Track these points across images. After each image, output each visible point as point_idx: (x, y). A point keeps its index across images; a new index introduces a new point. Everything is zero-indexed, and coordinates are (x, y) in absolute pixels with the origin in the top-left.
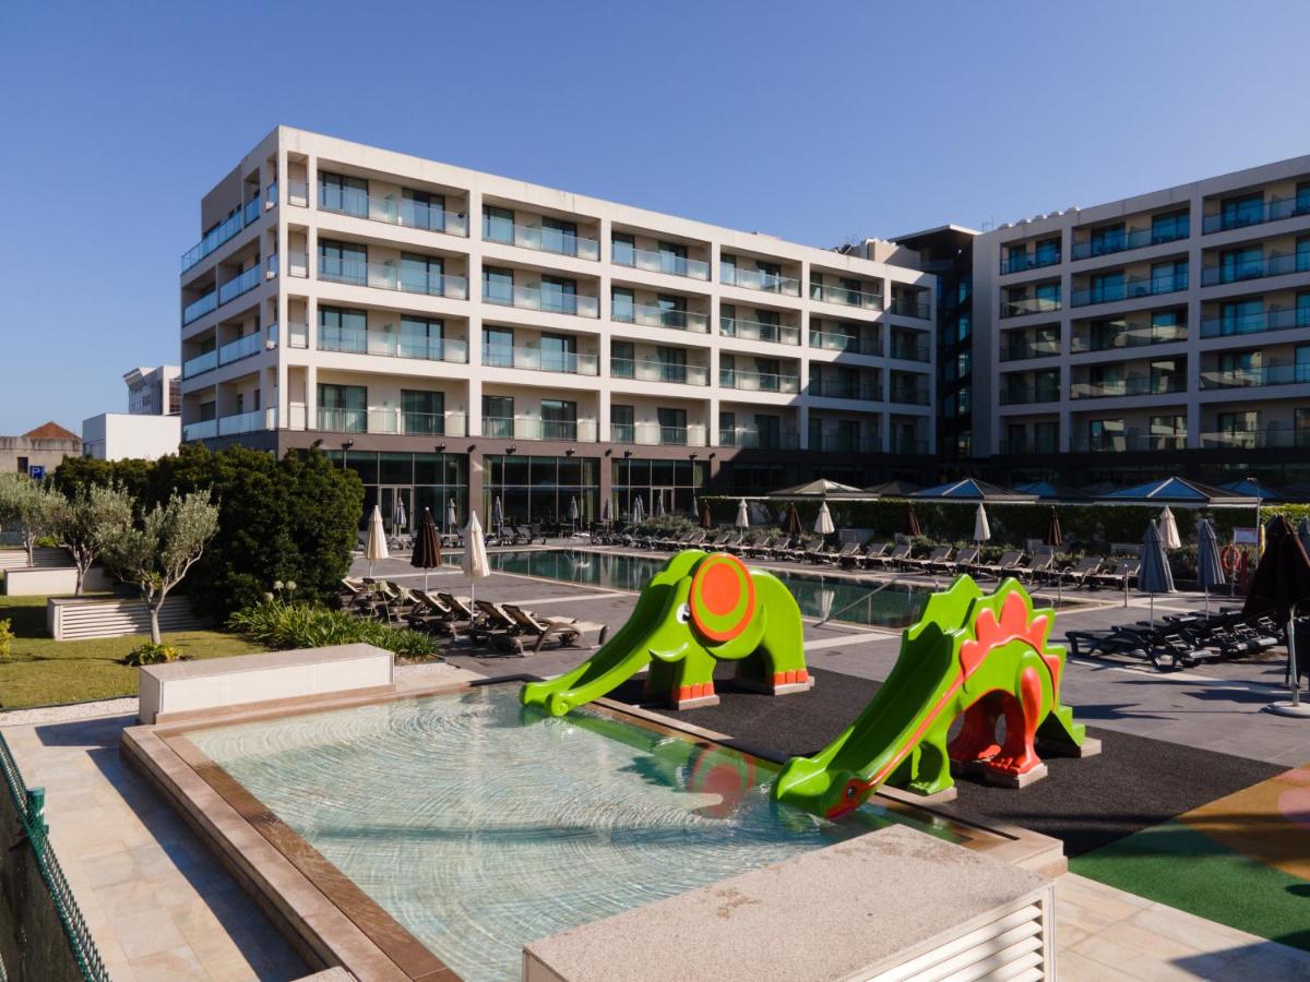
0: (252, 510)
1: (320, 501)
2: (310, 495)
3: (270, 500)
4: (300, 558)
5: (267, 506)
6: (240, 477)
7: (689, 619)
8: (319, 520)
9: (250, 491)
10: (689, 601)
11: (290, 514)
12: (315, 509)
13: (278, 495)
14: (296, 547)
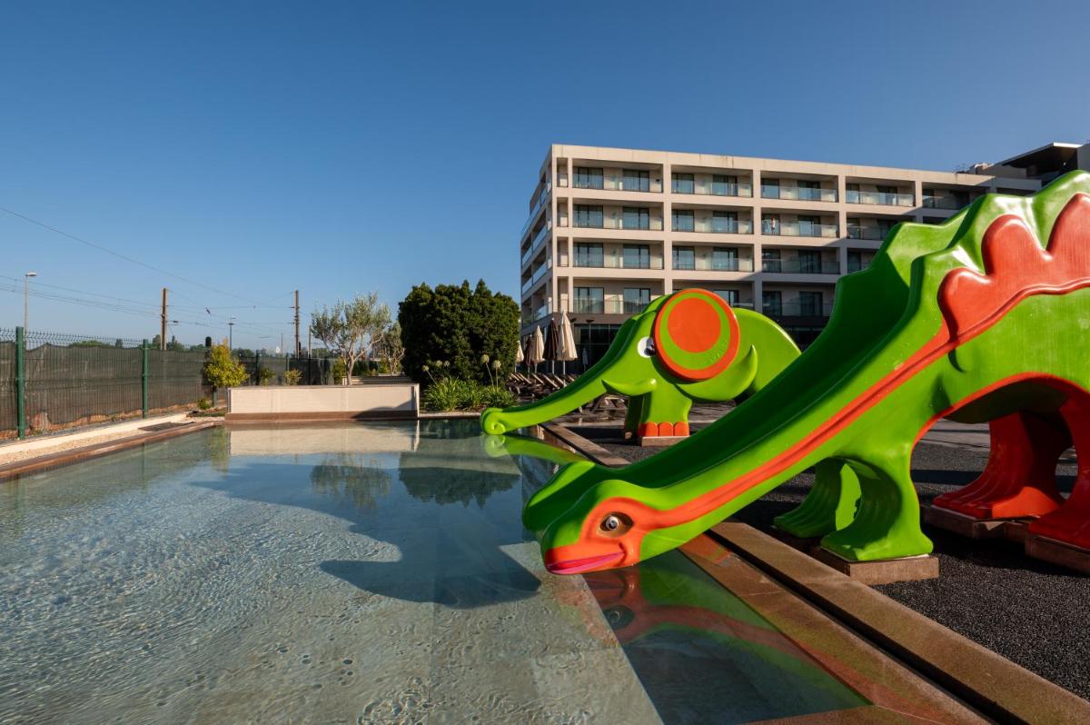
0: (438, 319)
1: (483, 314)
2: (476, 310)
3: (449, 313)
4: (472, 352)
5: (447, 317)
6: (433, 300)
7: (654, 352)
8: (483, 327)
9: (438, 307)
10: (653, 334)
11: (462, 322)
12: (479, 319)
13: (453, 309)
14: (469, 346)
